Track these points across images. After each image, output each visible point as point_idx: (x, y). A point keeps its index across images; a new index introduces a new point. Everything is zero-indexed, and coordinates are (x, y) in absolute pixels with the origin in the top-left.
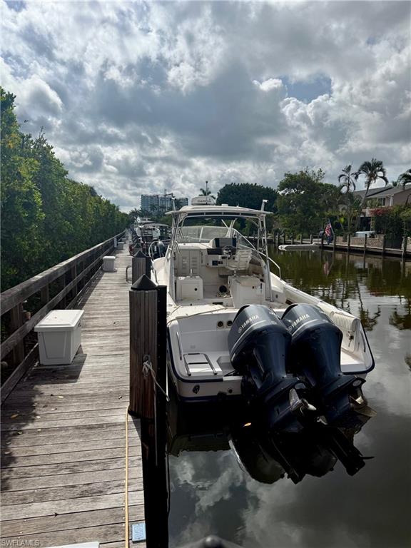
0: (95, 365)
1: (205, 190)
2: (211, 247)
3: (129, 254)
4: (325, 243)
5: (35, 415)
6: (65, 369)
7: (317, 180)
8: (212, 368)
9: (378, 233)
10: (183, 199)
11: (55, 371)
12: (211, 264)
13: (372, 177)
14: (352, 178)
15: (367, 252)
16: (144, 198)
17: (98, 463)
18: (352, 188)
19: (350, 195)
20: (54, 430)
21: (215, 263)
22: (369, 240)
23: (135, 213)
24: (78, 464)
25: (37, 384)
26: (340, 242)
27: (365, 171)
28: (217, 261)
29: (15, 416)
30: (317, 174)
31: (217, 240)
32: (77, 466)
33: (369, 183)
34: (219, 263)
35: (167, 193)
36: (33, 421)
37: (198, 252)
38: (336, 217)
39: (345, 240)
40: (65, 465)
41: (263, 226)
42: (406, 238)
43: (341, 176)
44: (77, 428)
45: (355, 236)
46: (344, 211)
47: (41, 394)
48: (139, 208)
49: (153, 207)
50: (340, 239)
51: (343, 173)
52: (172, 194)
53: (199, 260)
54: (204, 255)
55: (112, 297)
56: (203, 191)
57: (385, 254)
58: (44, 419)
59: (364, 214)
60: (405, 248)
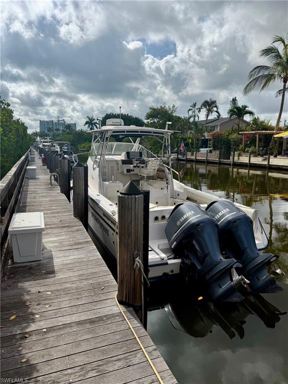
0: (63, 259)
1: (91, 118)
2: (124, 159)
3: (42, 165)
4: (179, 156)
5: (33, 314)
6: (39, 265)
7: (172, 113)
8: (158, 254)
9: (215, 150)
10: (72, 124)
11: (30, 268)
12: (125, 172)
13: (210, 111)
14: (197, 111)
15: (208, 163)
16: (42, 123)
17: (119, 360)
18: (197, 119)
19: (195, 123)
20: (60, 329)
21: (128, 171)
22: (209, 154)
23: (36, 134)
24: (100, 363)
25: (19, 282)
26: (189, 156)
27: (205, 107)
28: (130, 170)
29: (13, 317)
30: (171, 108)
31: (128, 153)
32: (101, 365)
33: (207, 116)
34: (132, 170)
35: (61, 119)
36: (33, 321)
37: (115, 162)
38: (186, 139)
39: (192, 155)
40: (89, 366)
41: (168, 142)
42: (234, 152)
43: (190, 110)
44: (79, 323)
45: (199, 151)
46: (191, 134)
47: (28, 292)
48: (38, 130)
49: (50, 130)
50: (189, 153)
51: (191, 108)
52: (64, 120)
53: (115, 168)
54: (119, 165)
55: (47, 199)
56: (89, 118)
57: (220, 163)
58: (43, 317)
59: (204, 136)
60: (233, 159)
